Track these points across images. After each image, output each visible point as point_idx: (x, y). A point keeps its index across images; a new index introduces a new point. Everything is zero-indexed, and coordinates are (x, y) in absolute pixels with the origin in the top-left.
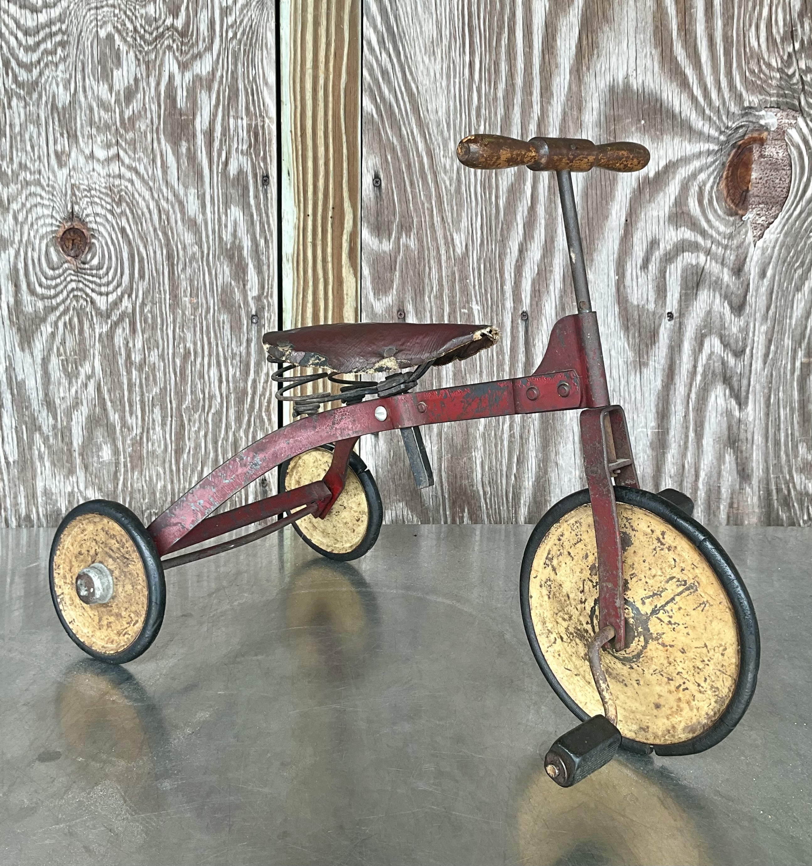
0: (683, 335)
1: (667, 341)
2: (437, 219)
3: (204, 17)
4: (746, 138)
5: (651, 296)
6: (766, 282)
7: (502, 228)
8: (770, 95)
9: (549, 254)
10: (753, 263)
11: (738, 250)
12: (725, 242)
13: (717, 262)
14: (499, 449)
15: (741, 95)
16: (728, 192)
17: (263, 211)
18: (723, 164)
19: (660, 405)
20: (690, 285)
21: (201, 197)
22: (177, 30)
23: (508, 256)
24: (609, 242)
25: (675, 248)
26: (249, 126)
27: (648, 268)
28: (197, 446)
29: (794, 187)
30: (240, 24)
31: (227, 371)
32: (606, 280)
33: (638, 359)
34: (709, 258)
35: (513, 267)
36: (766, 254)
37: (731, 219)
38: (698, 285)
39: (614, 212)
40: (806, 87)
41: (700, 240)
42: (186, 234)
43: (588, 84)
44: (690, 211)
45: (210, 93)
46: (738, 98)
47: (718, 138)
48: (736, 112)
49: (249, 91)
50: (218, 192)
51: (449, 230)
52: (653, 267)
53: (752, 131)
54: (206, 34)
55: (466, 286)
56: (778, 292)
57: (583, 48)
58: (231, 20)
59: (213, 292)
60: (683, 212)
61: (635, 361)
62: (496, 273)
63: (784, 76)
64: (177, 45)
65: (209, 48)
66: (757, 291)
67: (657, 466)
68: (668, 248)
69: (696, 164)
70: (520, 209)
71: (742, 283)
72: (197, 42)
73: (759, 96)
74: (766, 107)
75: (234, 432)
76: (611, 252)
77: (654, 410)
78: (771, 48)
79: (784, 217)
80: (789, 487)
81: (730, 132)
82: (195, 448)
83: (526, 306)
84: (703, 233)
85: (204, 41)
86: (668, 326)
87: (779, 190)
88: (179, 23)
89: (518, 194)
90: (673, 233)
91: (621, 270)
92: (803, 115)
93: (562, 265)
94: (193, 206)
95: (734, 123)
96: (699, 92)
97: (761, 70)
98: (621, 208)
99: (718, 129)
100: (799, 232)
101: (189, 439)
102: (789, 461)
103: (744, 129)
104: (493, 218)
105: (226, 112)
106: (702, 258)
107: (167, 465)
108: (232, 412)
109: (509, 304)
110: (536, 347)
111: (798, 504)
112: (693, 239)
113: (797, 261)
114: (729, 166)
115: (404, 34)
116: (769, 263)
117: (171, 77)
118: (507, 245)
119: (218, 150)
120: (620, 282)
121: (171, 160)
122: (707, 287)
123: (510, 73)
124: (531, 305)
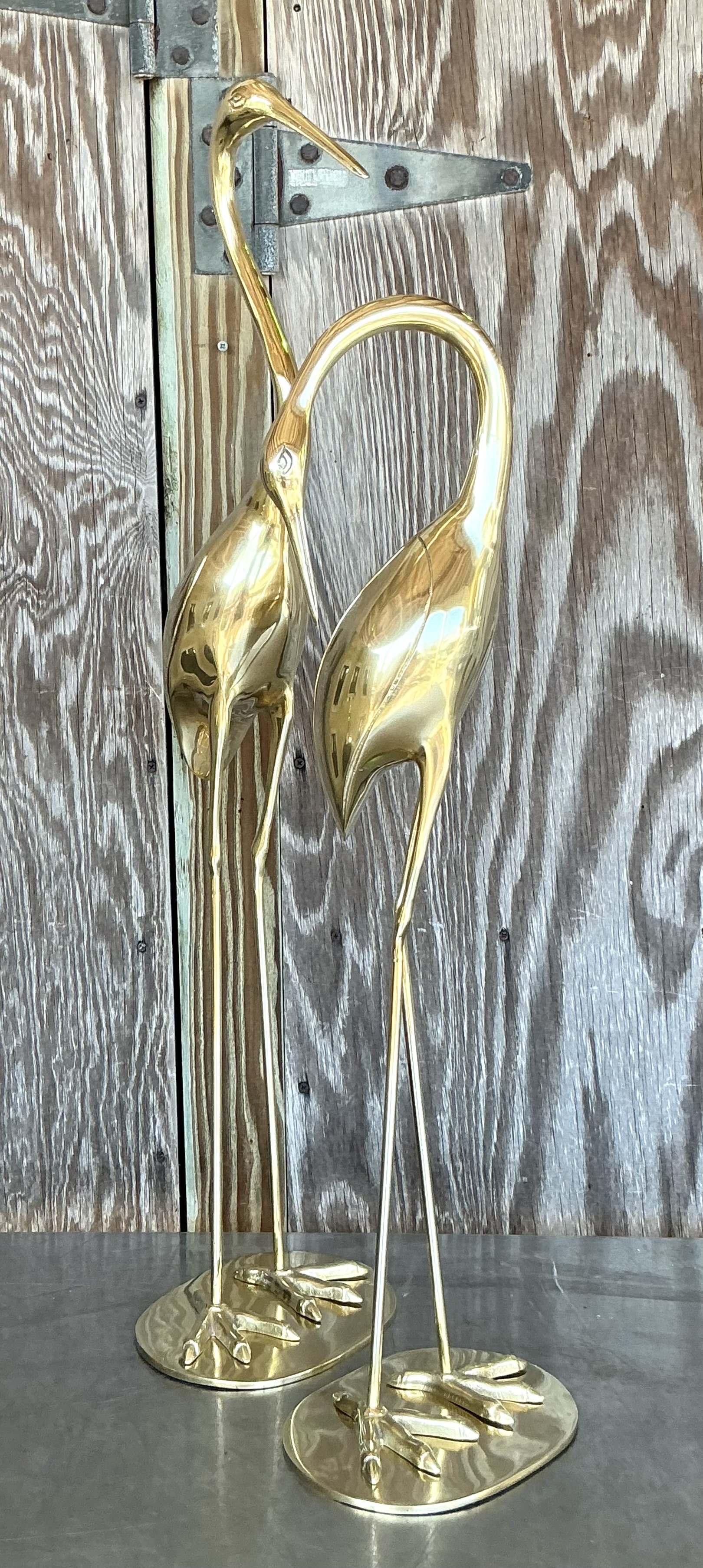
2: (381, 810)
3: (66, 560)
5: (680, 907)
7: (471, 820)
9: (536, 853)
14: (473, 1111)
17: (150, 809)
19: (695, 1051)
21: (69, 793)
22: (31, 579)
23: (480, 858)
26: (129, 697)
27: (673, 870)
28: (72, 1111)
30: (114, 566)
31: (108, 1014)
33: (662, 991)
35: (487, 871)
42: (50, 840)
43: (585, 626)
45: (76, 657)
49: (128, 652)
50: (91, 784)
51: (399, 825)
52: (681, 869)
54: (69, 581)
58: (101, 562)
59: (87, 913)
61: (658, 994)
62: (464, 880)
64: (32, 599)
65: (74, 601)
67: (692, 1133)
72: (58, 593)
75: (119, 1093)
76: (622, 849)
77: (686, 1058)
82: (69, 1115)
83: (506, 923)
85: (67, 591)
88: (34, 571)
89: (491, 775)
91: (636, 874)
93: (554, 867)
94: (58, 804)
98: (634, 791)
101: (61, 1102)
104: (458, 807)
105: (98, 683)
107: (34, 1136)
108: (116, 1066)
109: (483, 920)
115: (333, 569)
117: (26, 641)
118: (478, 843)
119: (88, 731)
120: (635, 889)
121: (28, 746)
124: (513, 919)
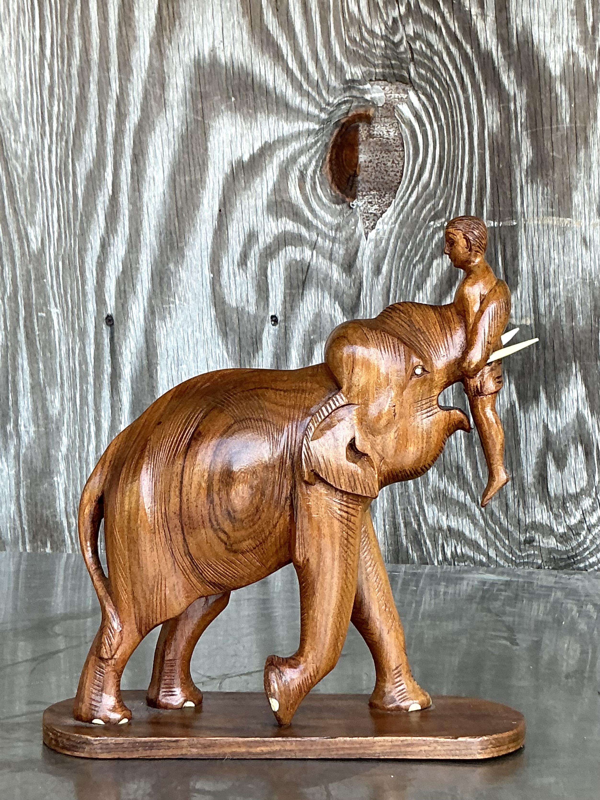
0: (289, 342)
1: (271, 348)
4: (350, 115)
6: (382, 279)
8: (375, 66)
10: (366, 258)
11: (347, 243)
12: (332, 234)
13: (324, 257)
15: (342, 67)
16: (333, 177)
18: (326, 145)
20: (295, 284)
24: (201, 236)
25: (276, 241)
29: (407, 171)
32: (200, 279)
34: (315, 252)
36: (381, 248)
37: (338, 207)
38: (304, 283)
39: (205, 201)
40: (415, 56)
41: (304, 231)
44: (291, 198)
46: (338, 70)
47: (318, 116)
48: (337, 86)
53: (357, 107)
55: (44, 286)
56: (396, 292)
57: (163, 19)
60: (283, 200)
63: (389, 44)
66: (371, 290)
68: (269, 240)
69: (295, 146)
70: (101, 199)
71: (354, 281)
73: (362, 67)
74: (371, 80)
78: (373, 13)
79: (398, 204)
80: (419, 520)
81: (332, 109)
84: (308, 225)
86: (272, 331)
87: (393, 174)
90: (273, 225)
92: (414, 89)
95: (335, 98)
96: (295, 64)
97: (362, 38)
99: (318, 105)
100: (417, 222)
102: (418, 490)
103: (348, 105)
106: (308, 253)
110: (124, 356)
111: (430, 541)
112: (296, 231)
113: (416, 255)
114: (333, 147)
116: (385, 258)
122: (314, 285)
123: (84, 49)
